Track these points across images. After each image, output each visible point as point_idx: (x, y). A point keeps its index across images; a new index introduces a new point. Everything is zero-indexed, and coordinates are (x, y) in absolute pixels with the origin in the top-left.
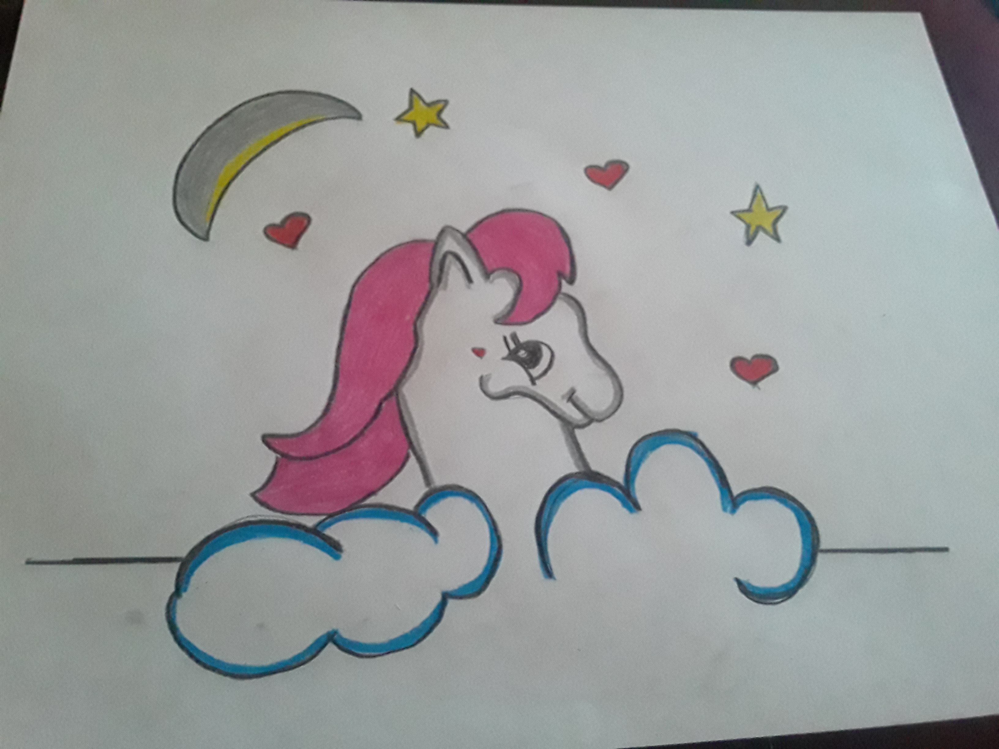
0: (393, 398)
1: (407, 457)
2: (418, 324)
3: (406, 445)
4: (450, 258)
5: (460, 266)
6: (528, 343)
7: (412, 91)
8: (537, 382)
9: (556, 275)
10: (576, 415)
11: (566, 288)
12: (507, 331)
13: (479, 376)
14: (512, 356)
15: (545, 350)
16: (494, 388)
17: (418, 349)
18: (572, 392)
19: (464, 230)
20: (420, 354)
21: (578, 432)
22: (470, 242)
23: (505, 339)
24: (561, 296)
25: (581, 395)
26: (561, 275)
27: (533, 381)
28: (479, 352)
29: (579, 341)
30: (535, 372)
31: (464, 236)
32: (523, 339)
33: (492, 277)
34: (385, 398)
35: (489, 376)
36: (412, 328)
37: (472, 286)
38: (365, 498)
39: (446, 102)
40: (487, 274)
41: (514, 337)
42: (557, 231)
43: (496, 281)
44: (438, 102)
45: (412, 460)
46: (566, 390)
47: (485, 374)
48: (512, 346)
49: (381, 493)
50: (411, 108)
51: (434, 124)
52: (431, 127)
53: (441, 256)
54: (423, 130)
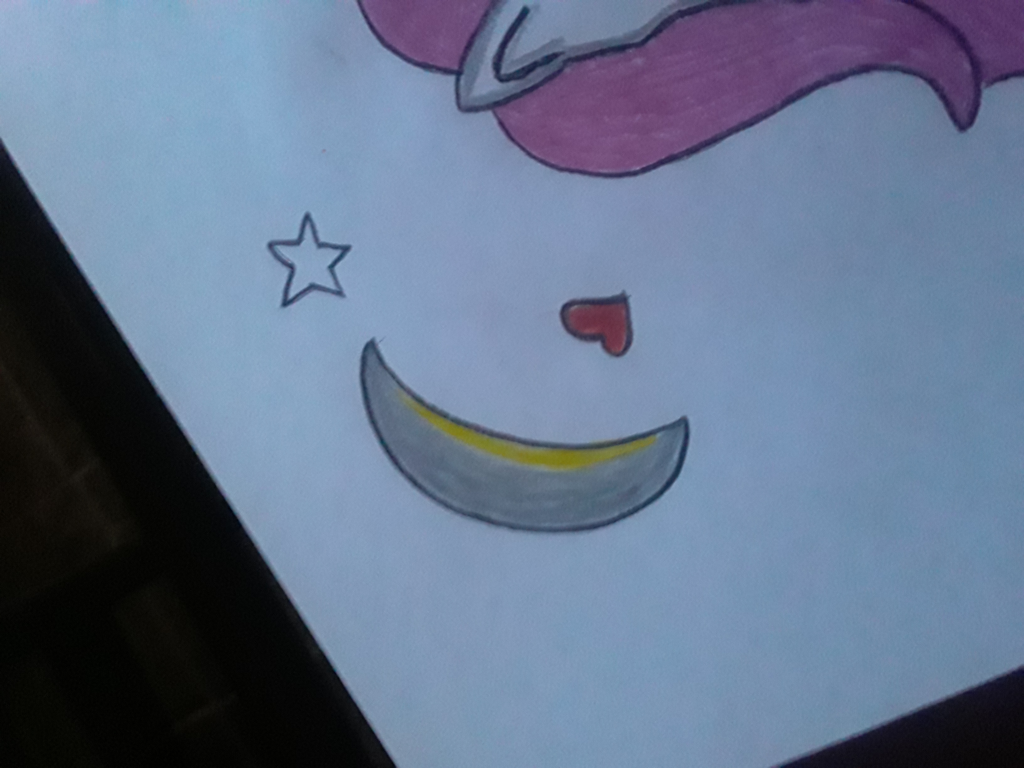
50: (312, 287)
51: (316, 238)
52: (323, 238)
53: (512, 84)
54: (335, 247)
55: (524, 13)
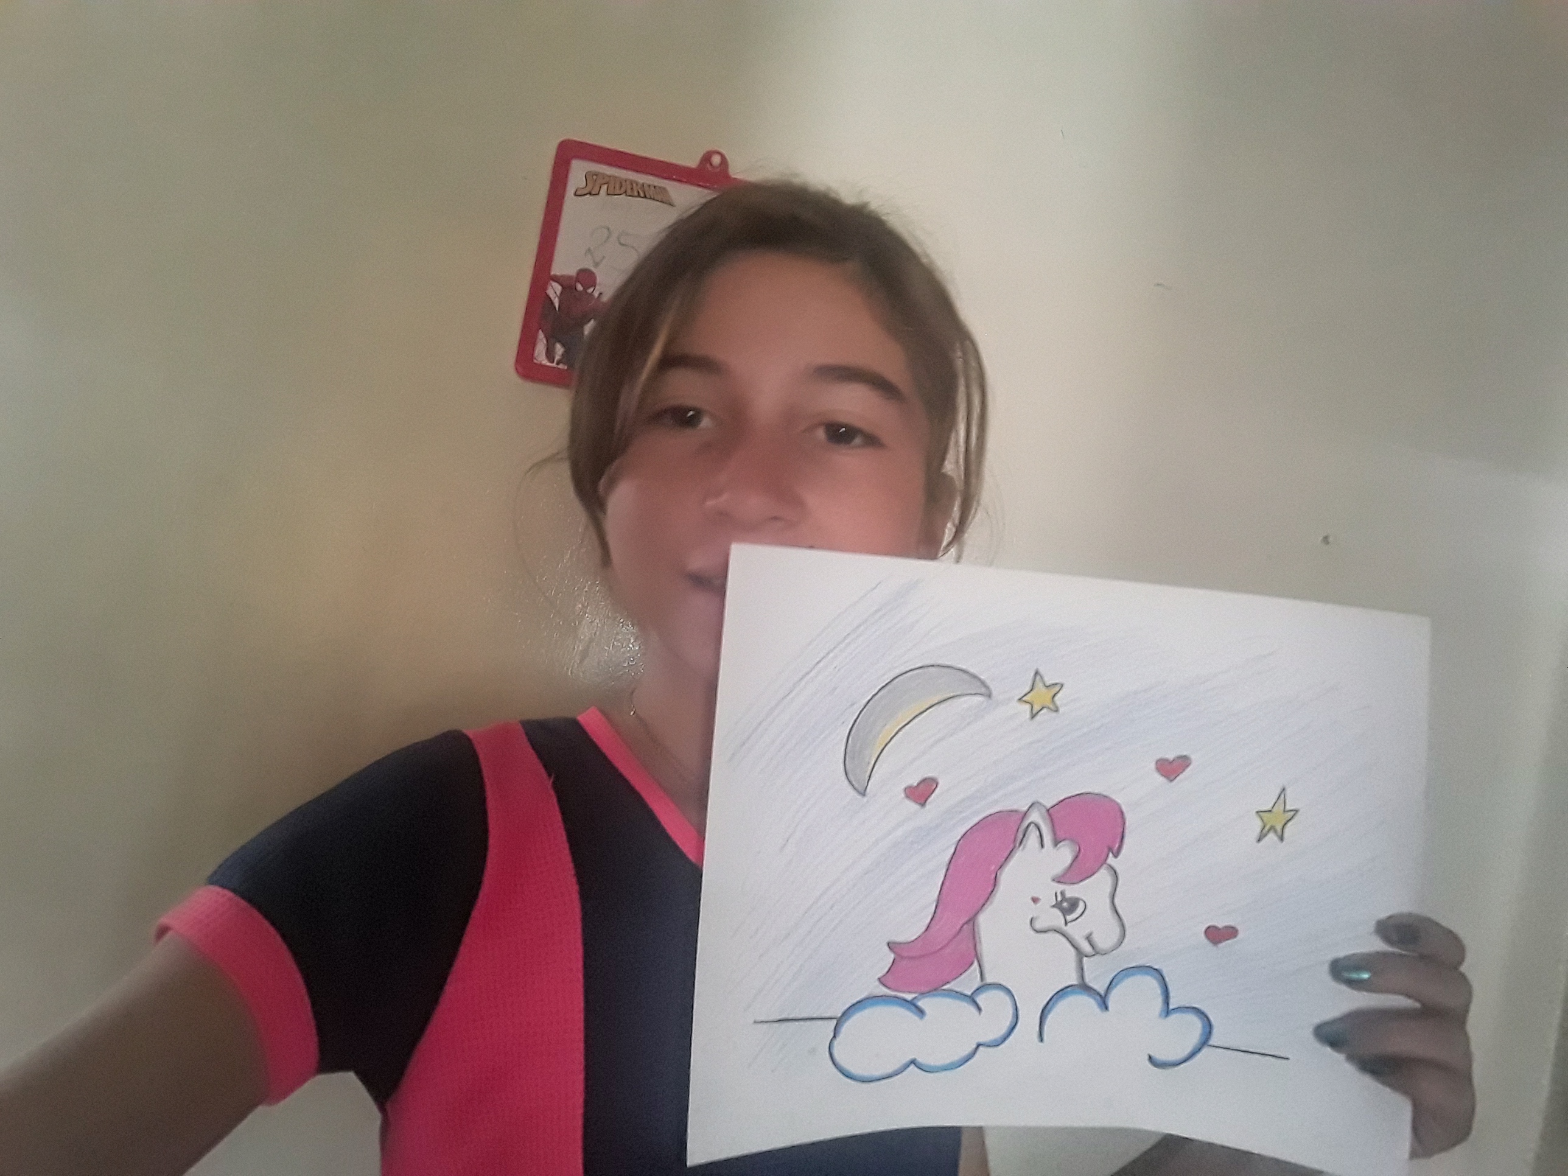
0: (971, 923)
1: (972, 964)
2: (998, 874)
3: (973, 953)
4: (1032, 827)
5: (1038, 833)
6: (1071, 899)
7: (1037, 673)
8: (1069, 924)
9: (1106, 850)
10: (1086, 947)
11: (1111, 860)
12: (1060, 887)
13: (1032, 916)
14: (1058, 905)
15: (1081, 905)
16: (1038, 925)
17: (994, 892)
18: (1091, 934)
19: (1049, 805)
20: (995, 895)
21: (1085, 959)
22: (1050, 815)
23: (1056, 894)
24: (1105, 866)
25: (1096, 938)
26: (1110, 849)
27: (1066, 923)
28: (1035, 900)
29: (1108, 901)
30: (1069, 918)
31: (1048, 810)
32: (1068, 895)
33: (1058, 846)
34: (967, 923)
35: (1036, 918)
36: (994, 876)
37: (1043, 850)
38: (943, 985)
39: (1062, 685)
40: (1056, 842)
41: (1062, 893)
42: (1119, 814)
43: (1062, 849)
44: (1056, 684)
45: (976, 964)
46: (1087, 932)
47: (1035, 916)
48: (1059, 899)
49: (953, 983)
50: (1032, 690)
51: (1047, 707)
52: (1045, 710)
53: (1026, 825)
54: (1038, 712)
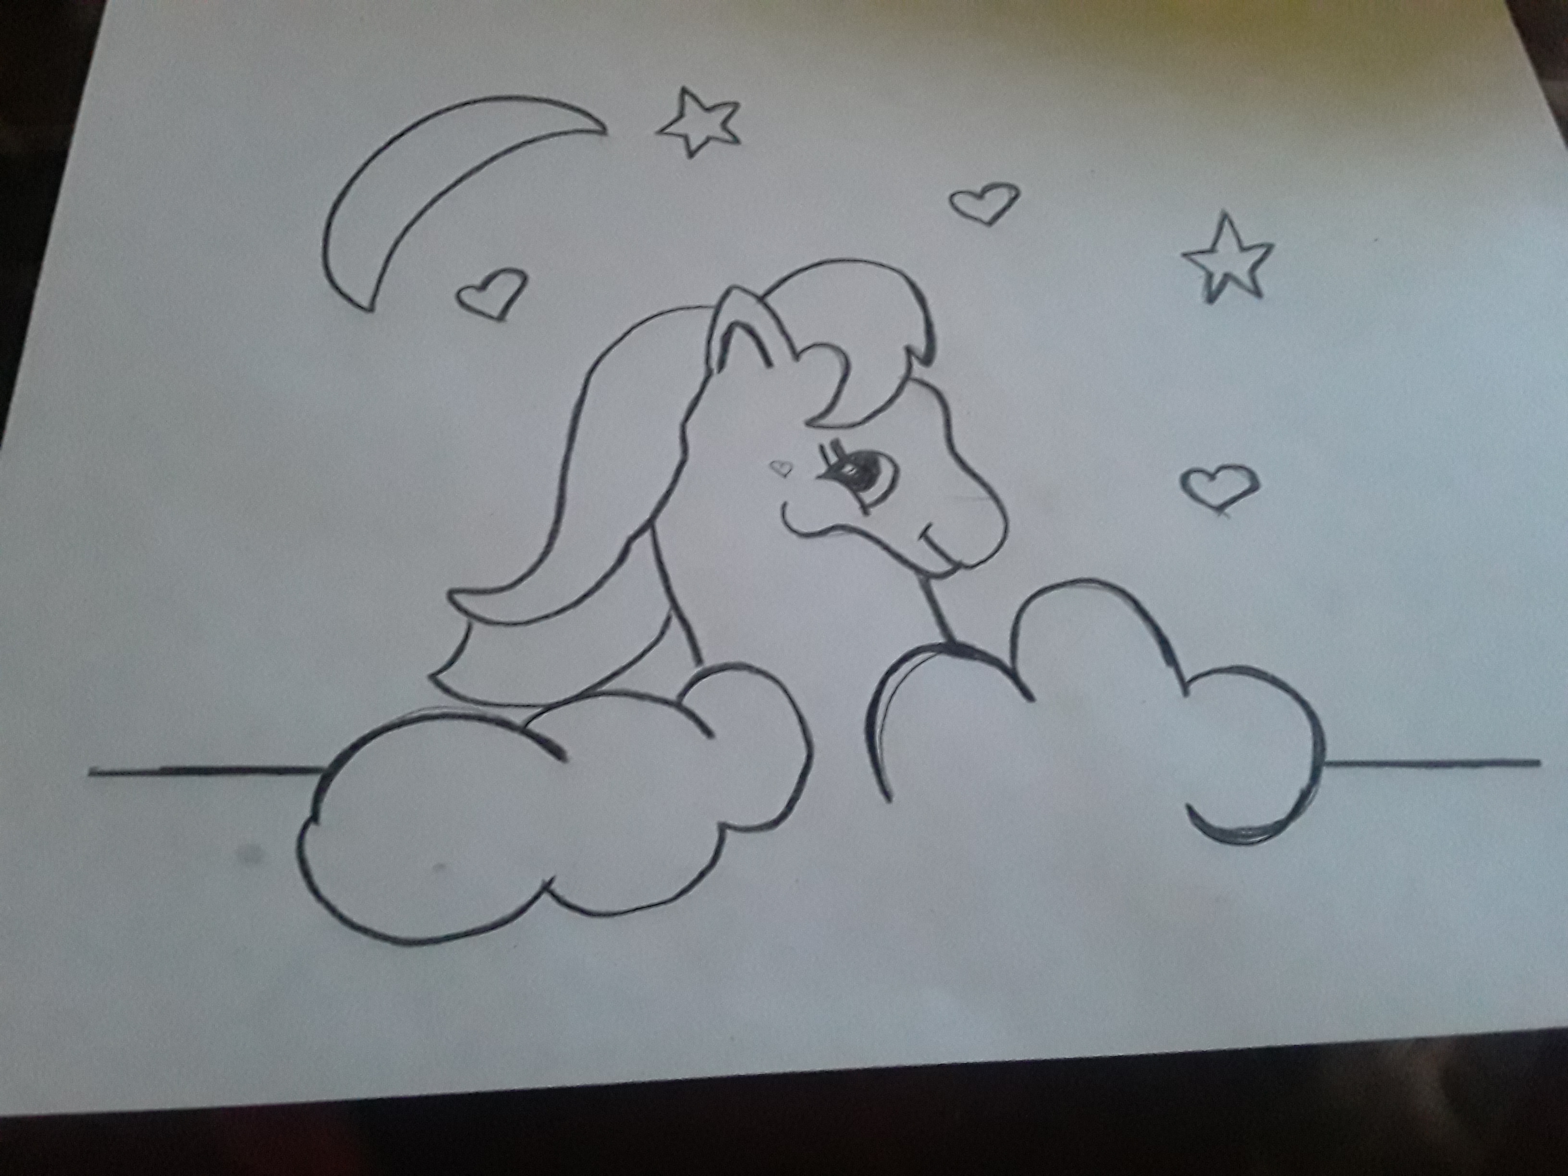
0: (648, 535)
1: (668, 623)
2: (688, 427)
4: (738, 331)
5: (754, 343)
6: (858, 454)
7: (684, 91)
8: (872, 511)
10: (932, 560)
11: (920, 371)
12: (825, 437)
13: (780, 502)
14: (833, 473)
15: (883, 463)
16: (804, 520)
17: (686, 463)
18: (928, 527)
19: (759, 290)
20: (690, 472)
21: (935, 585)
22: (768, 308)
23: (822, 448)
24: (911, 383)
26: (910, 351)
27: (865, 509)
28: (780, 469)
29: (939, 449)
30: (869, 496)
31: (760, 299)
32: (849, 448)
33: (803, 358)
34: (636, 535)
35: (795, 503)
36: (679, 433)
37: (773, 371)
38: (602, 682)
39: (737, 105)
40: (796, 353)
41: (836, 445)
42: (906, 288)
44: (725, 104)
45: (676, 628)
46: (916, 523)
47: (789, 500)
48: (833, 459)
50: (681, 115)
51: (717, 139)
52: (711, 144)
53: (725, 328)
54: (700, 147)
55: (768, 363)
